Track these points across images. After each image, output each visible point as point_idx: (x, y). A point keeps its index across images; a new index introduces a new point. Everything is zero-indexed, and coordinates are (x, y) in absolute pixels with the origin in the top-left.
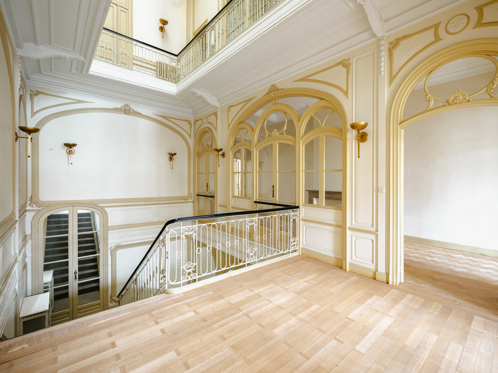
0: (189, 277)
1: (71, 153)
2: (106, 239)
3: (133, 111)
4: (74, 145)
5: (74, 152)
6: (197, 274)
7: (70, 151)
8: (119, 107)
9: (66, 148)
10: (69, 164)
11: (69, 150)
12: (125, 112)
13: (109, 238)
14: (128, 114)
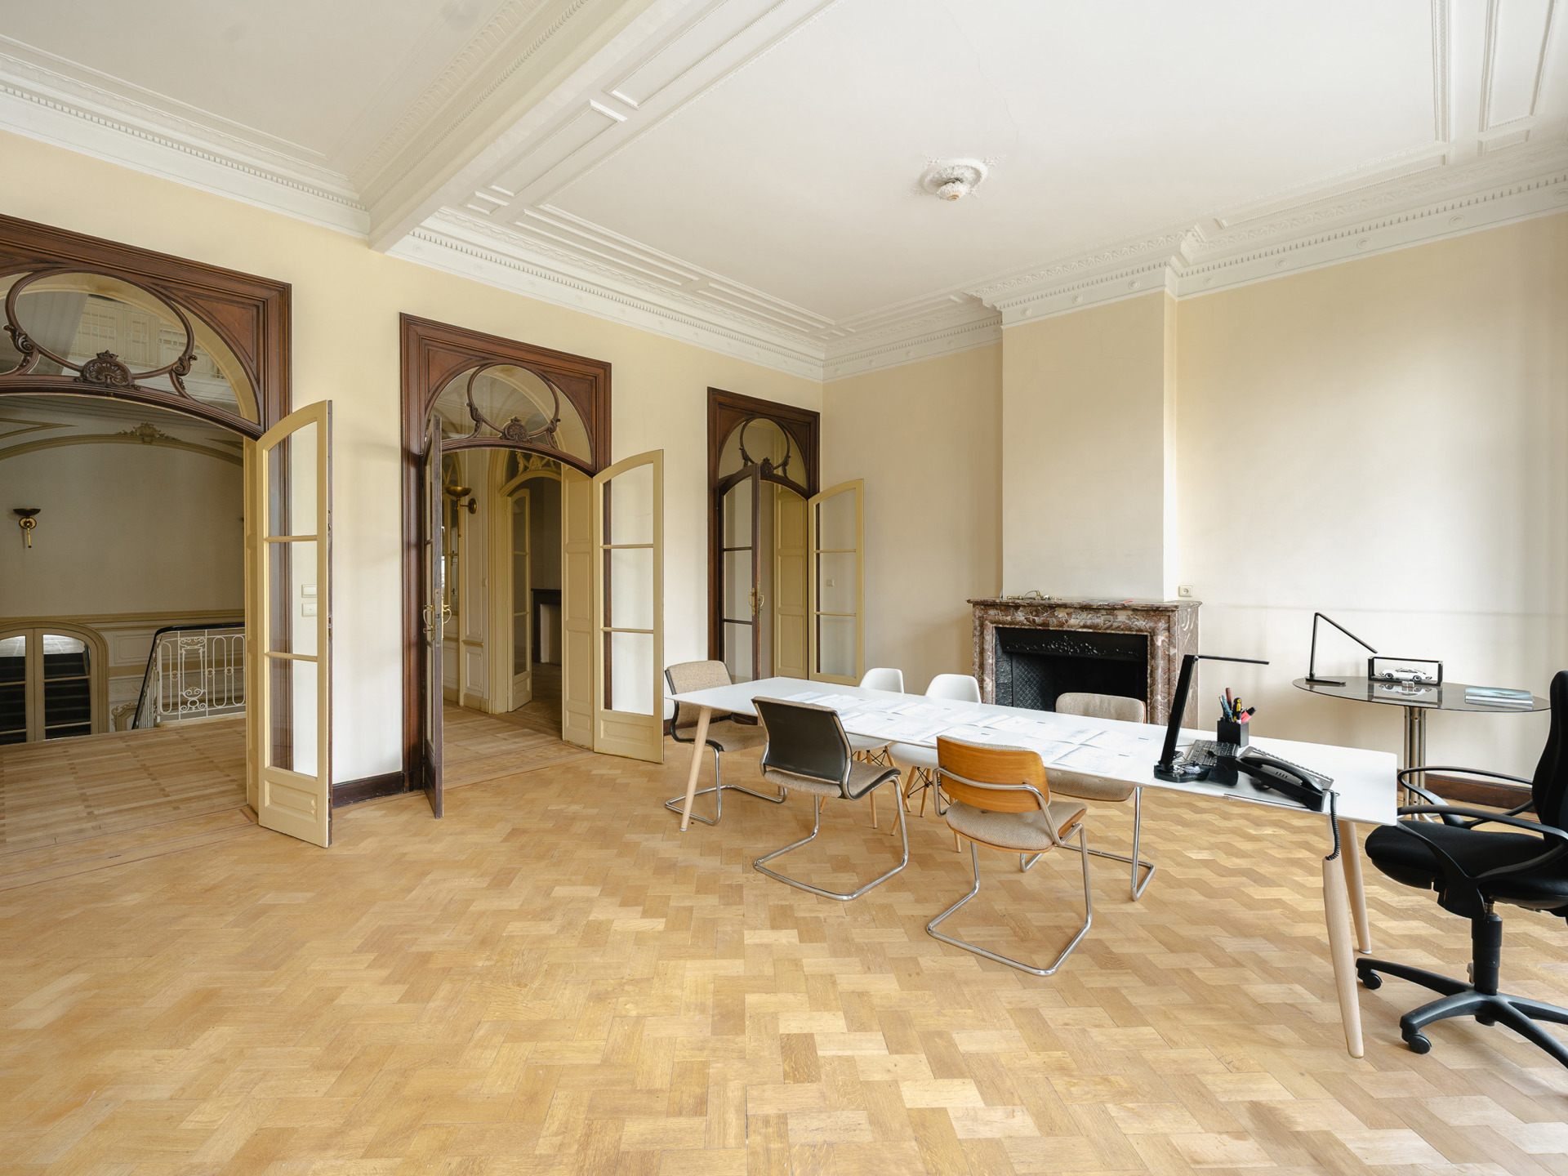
0: (194, 707)
1: (28, 527)
2: (104, 693)
3: (162, 435)
4: (35, 511)
5: (34, 525)
6: (206, 705)
7: (25, 523)
8: (129, 431)
9: (18, 517)
10: (24, 547)
11: (24, 520)
12: (143, 439)
13: (110, 692)
14: (150, 443)
